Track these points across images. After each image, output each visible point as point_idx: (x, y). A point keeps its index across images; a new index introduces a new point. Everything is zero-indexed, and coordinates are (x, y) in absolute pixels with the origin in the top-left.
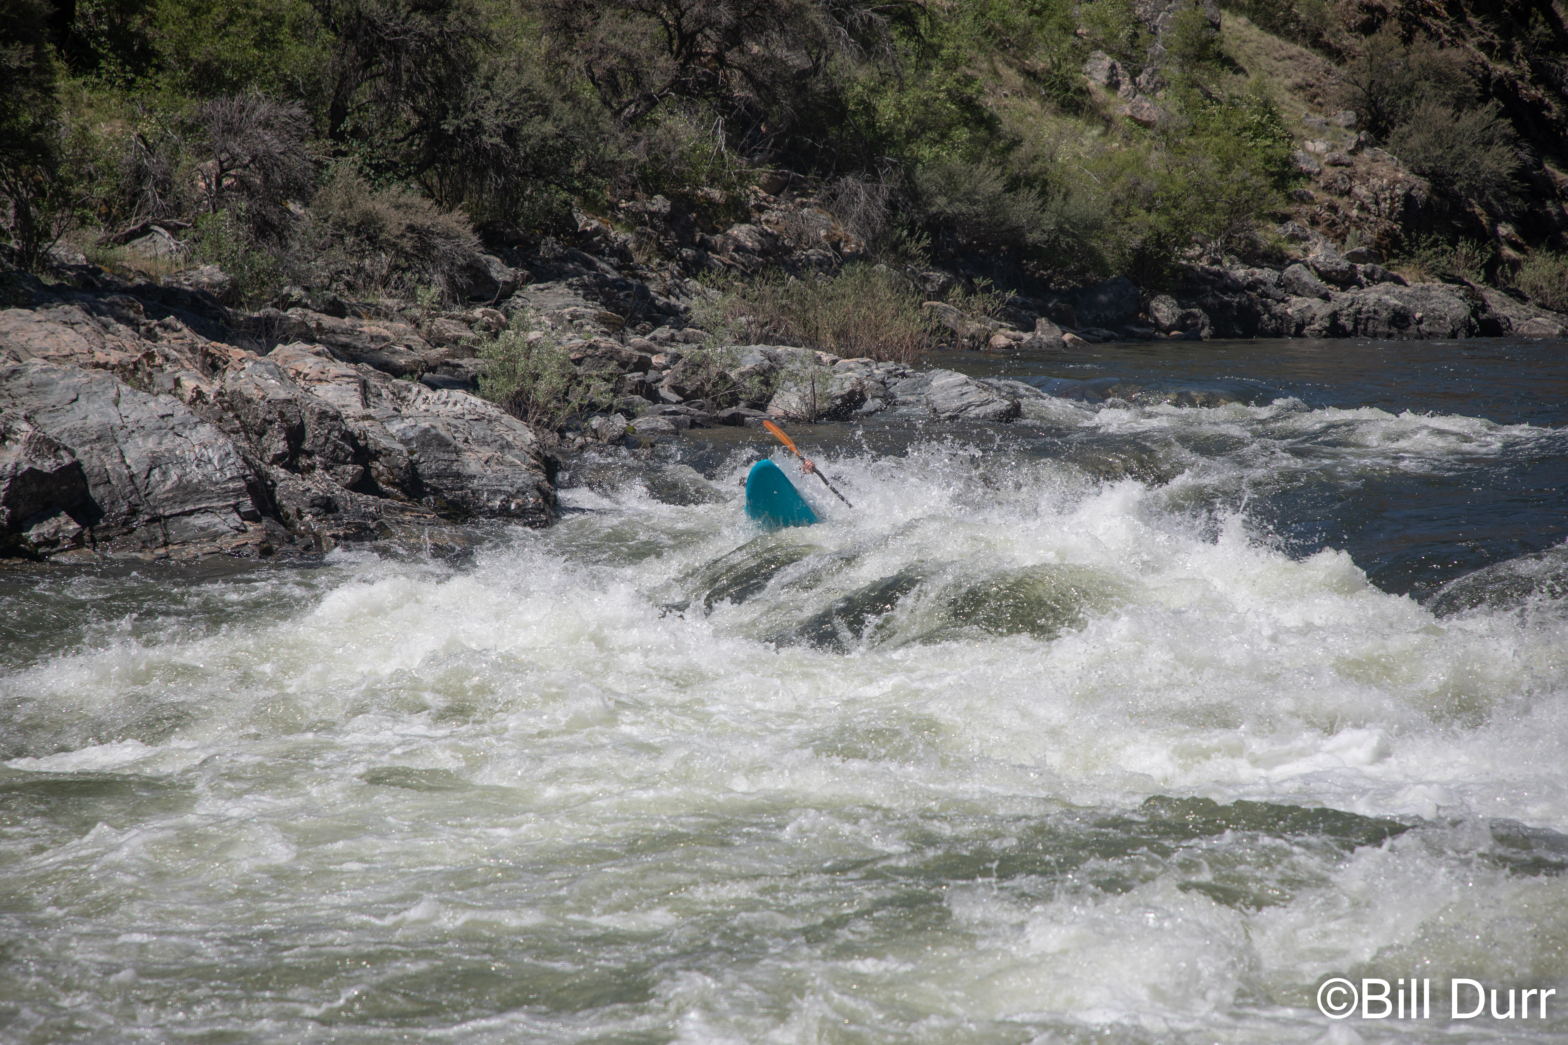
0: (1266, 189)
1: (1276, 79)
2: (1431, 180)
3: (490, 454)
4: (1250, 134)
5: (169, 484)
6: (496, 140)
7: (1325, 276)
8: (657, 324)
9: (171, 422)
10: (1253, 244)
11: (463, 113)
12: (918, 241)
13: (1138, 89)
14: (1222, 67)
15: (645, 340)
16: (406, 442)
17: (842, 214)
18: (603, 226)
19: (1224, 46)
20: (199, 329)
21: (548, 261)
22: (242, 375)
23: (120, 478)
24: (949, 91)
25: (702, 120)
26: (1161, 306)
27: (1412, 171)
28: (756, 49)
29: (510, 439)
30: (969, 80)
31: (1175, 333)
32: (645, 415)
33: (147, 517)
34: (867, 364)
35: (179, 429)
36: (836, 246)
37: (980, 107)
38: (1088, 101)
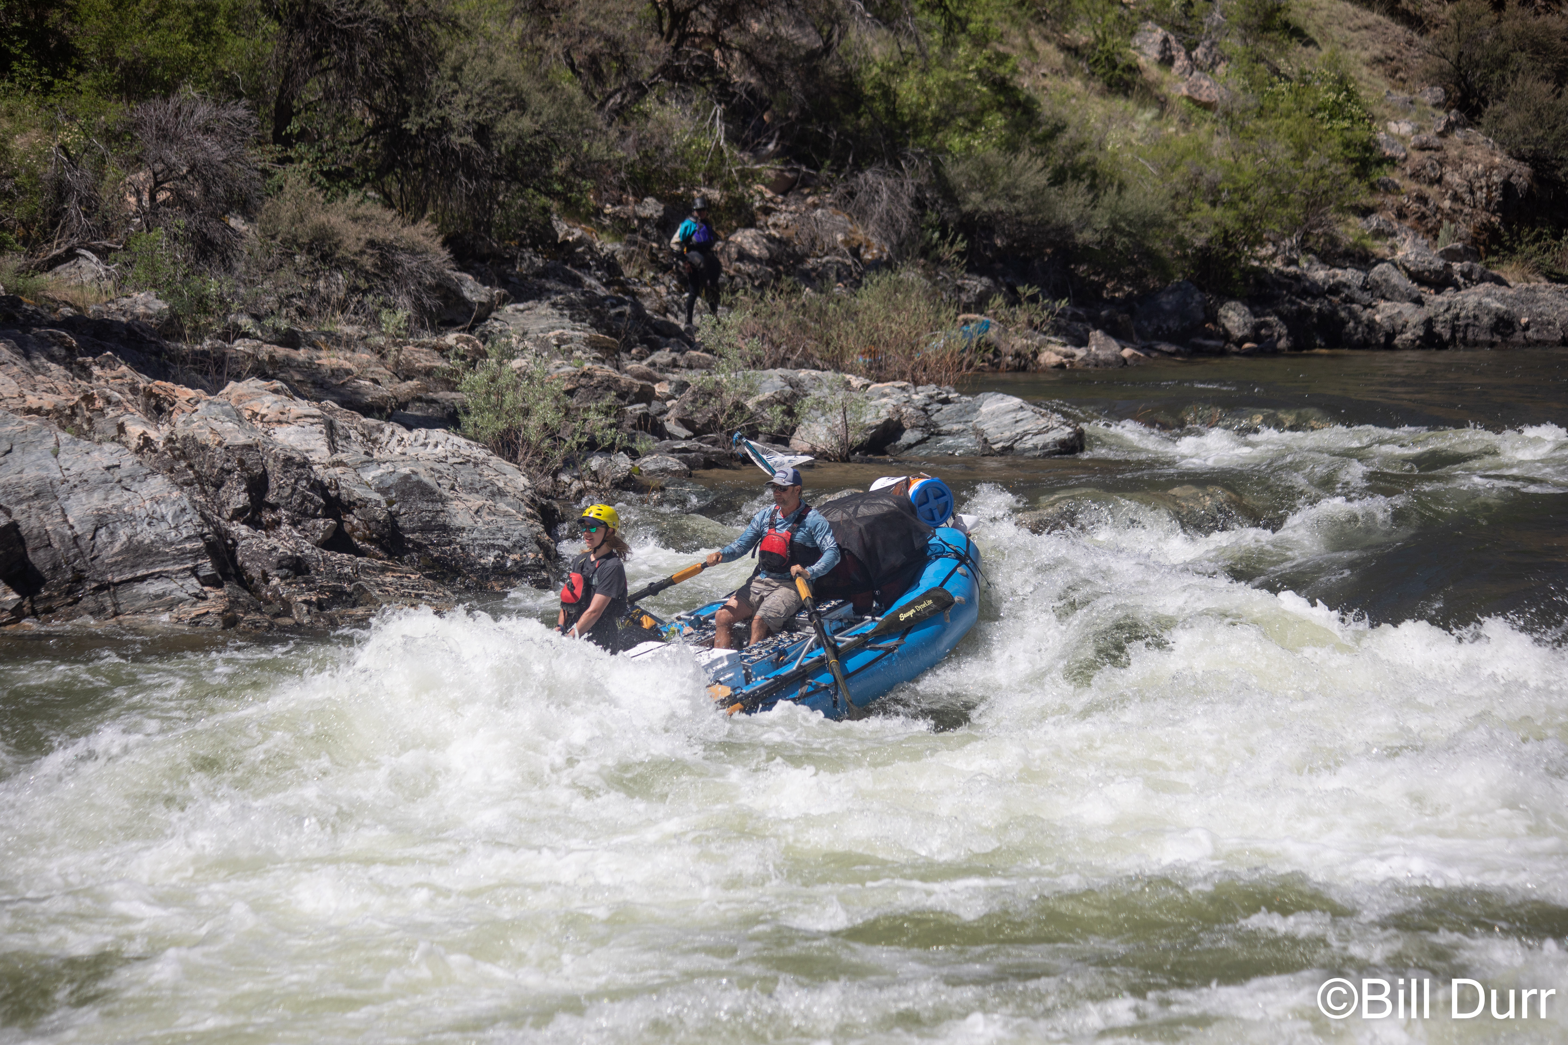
0: (1347, 179)
1: (1352, 52)
2: (1532, 166)
3: (480, 503)
4: (1326, 115)
5: (117, 546)
6: (468, 139)
7: (1416, 277)
8: (655, 347)
9: (118, 474)
10: (1333, 241)
11: (428, 109)
12: (952, 244)
13: (1195, 65)
14: (1290, 38)
15: (643, 366)
16: (383, 491)
17: (862, 215)
18: (587, 235)
19: (1291, 15)
20: (140, 367)
21: (525, 277)
22: (195, 417)
23: (62, 541)
24: (979, 71)
25: (696, 110)
26: (1231, 313)
27: (1510, 154)
28: (756, 27)
29: (501, 484)
30: (1003, 58)
31: (1247, 345)
32: (651, 453)
33: (94, 585)
34: (903, 389)
35: (127, 482)
36: (855, 252)
37: (1014, 89)
38: (1138, 80)
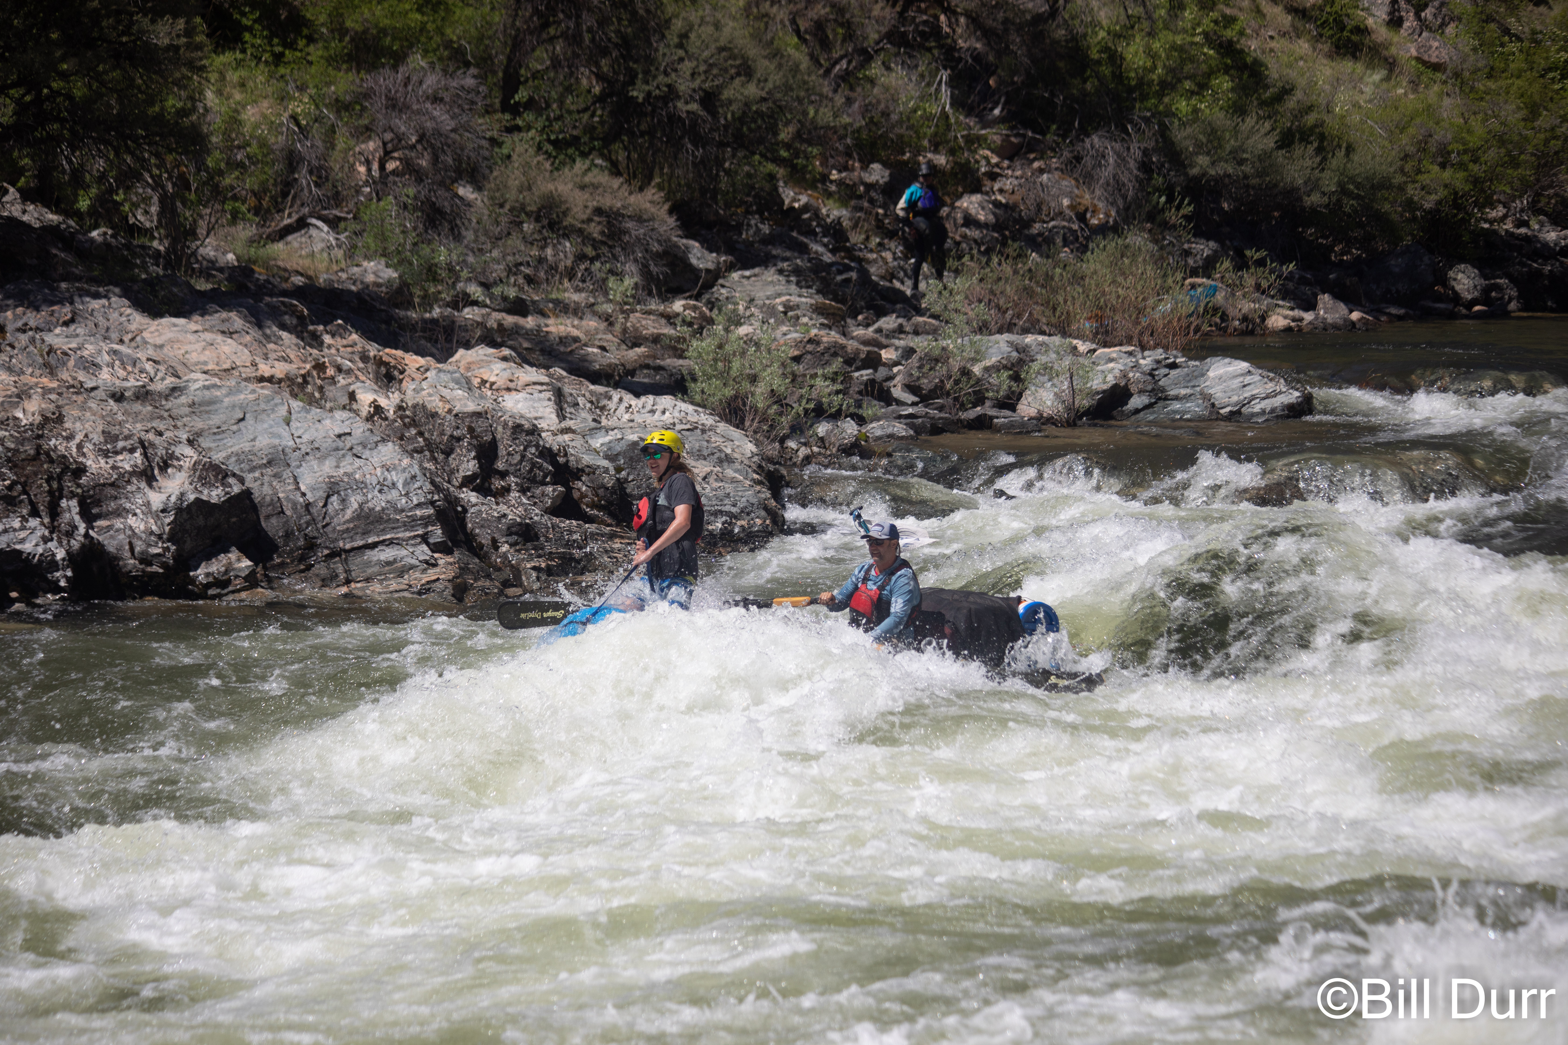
3: (708, 469)
4: (1556, 74)
5: (349, 513)
6: (694, 107)
8: (881, 313)
9: (349, 442)
10: (1564, 202)
11: (655, 77)
12: (1178, 208)
13: (1424, 25)
15: (869, 332)
16: (611, 457)
17: (1088, 179)
18: (813, 202)
20: (369, 335)
21: (752, 244)
22: (425, 385)
23: (294, 508)
24: (1206, 34)
25: (922, 76)
26: (1460, 276)
29: (729, 451)
30: (1230, 21)
31: (1477, 308)
32: (877, 419)
33: (326, 552)
34: (1130, 354)
35: (358, 449)
36: (1082, 217)
37: (1242, 51)
38: (1367, 41)
